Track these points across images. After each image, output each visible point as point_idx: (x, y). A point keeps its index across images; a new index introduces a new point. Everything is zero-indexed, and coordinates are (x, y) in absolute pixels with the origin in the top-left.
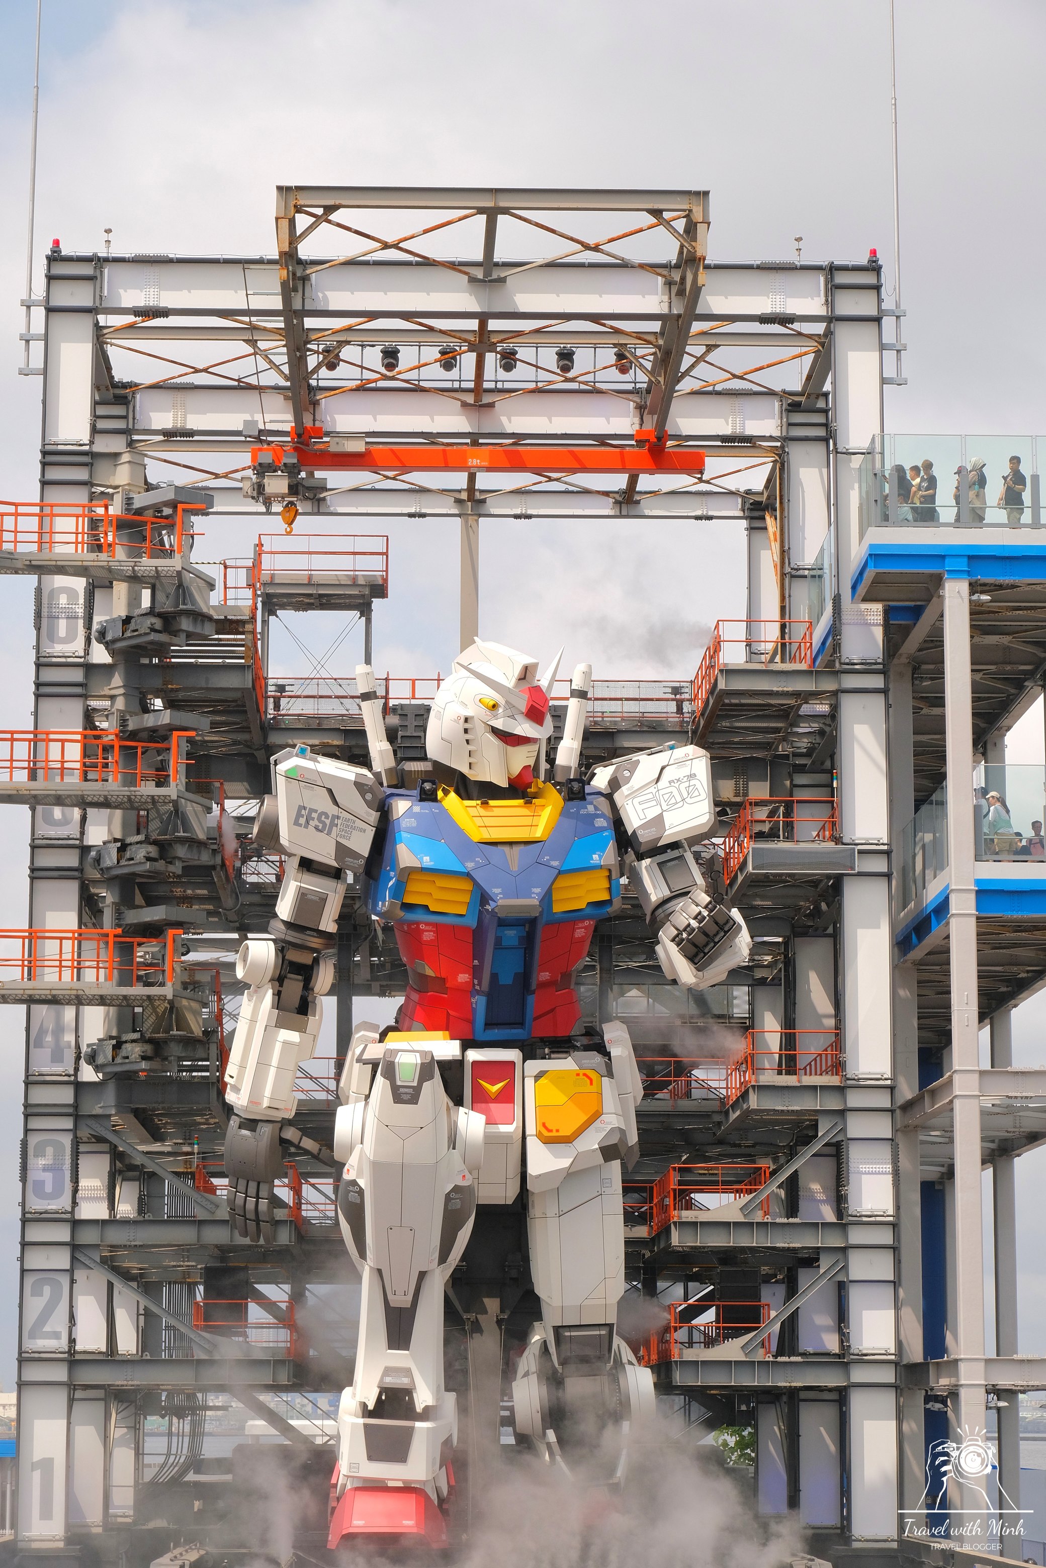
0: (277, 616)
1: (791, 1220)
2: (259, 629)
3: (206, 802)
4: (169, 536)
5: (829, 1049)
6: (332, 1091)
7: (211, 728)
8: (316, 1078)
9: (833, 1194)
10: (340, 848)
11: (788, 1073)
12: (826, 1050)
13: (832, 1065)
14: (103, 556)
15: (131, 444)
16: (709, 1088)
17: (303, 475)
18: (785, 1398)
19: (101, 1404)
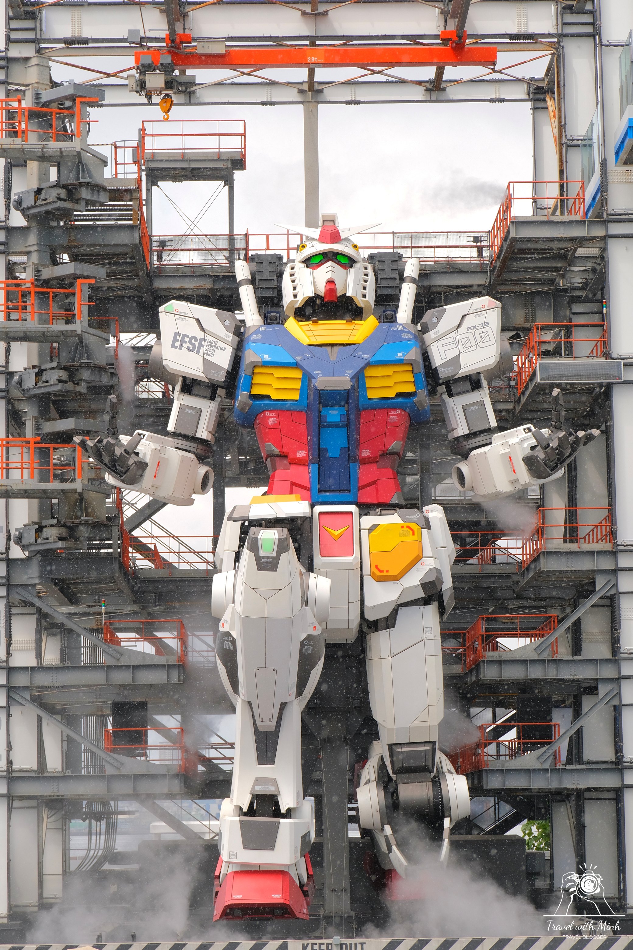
0: (158, 186)
1: (576, 658)
2: (144, 197)
3: (104, 335)
4: (70, 124)
5: (603, 522)
6: (211, 563)
7: (107, 276)
8: (198, 553)
9: (608, 637)
10: (207, 363)
11: (572, 541)
12: (601, 523)
13: (606, 535)
14: (18, 141)
15: (39, 51)
16: (509, 555)
17: (177, 72)
18: (573, 798)
19: (34, 812)
